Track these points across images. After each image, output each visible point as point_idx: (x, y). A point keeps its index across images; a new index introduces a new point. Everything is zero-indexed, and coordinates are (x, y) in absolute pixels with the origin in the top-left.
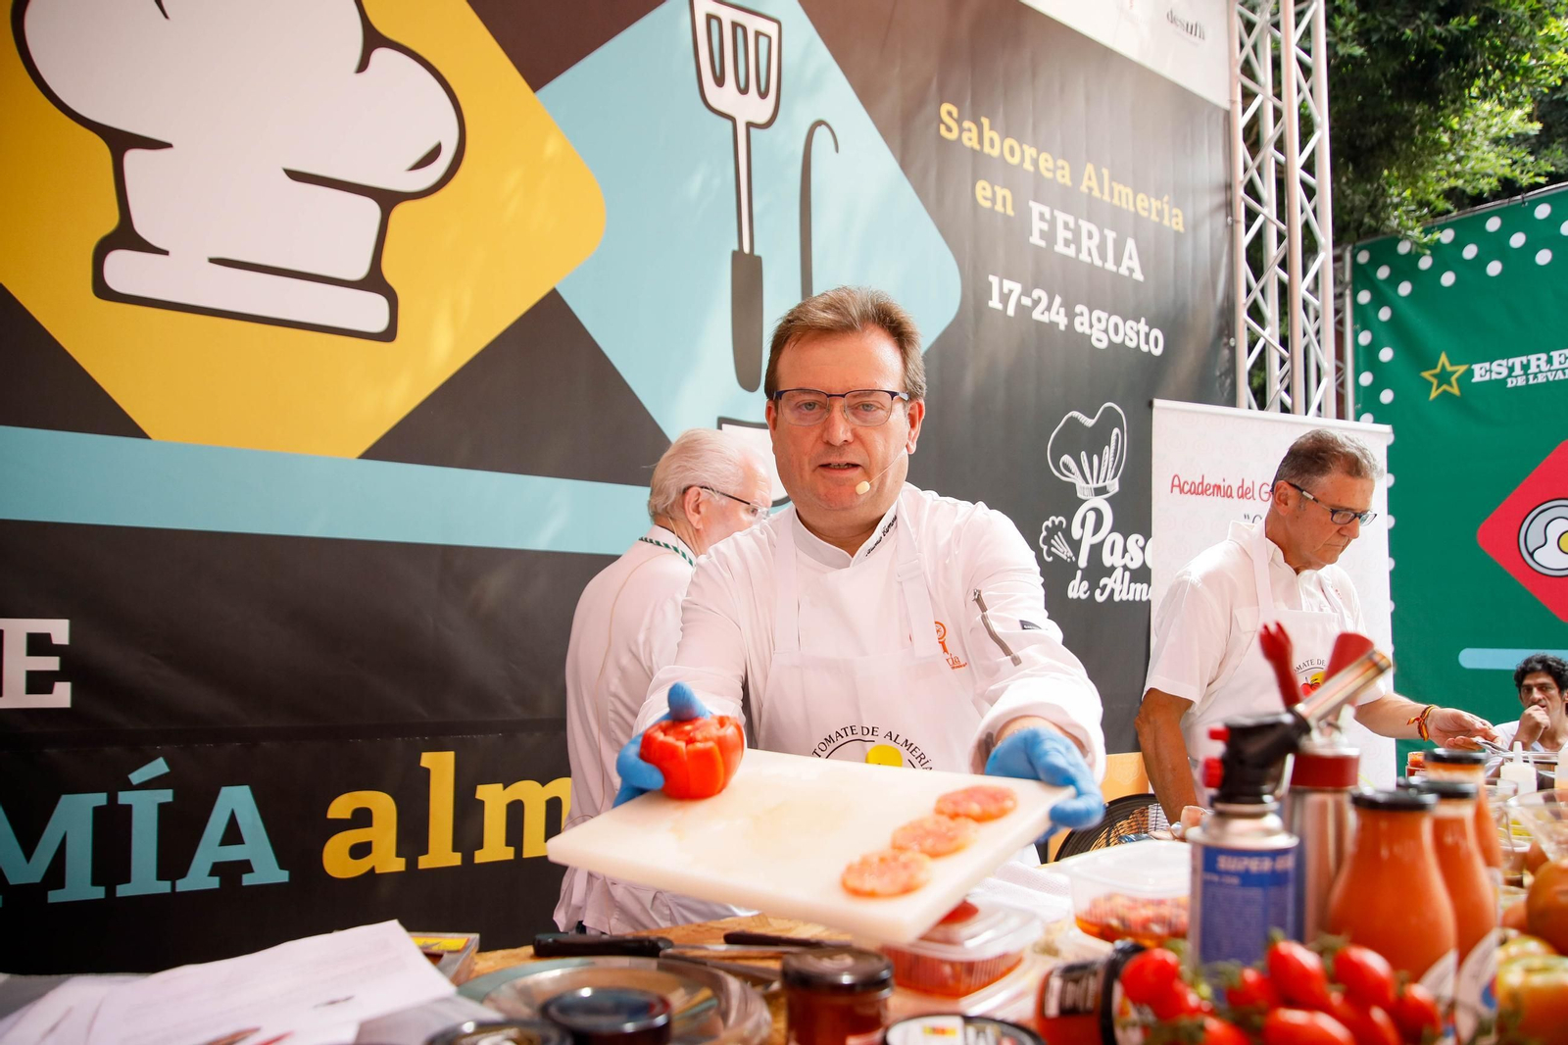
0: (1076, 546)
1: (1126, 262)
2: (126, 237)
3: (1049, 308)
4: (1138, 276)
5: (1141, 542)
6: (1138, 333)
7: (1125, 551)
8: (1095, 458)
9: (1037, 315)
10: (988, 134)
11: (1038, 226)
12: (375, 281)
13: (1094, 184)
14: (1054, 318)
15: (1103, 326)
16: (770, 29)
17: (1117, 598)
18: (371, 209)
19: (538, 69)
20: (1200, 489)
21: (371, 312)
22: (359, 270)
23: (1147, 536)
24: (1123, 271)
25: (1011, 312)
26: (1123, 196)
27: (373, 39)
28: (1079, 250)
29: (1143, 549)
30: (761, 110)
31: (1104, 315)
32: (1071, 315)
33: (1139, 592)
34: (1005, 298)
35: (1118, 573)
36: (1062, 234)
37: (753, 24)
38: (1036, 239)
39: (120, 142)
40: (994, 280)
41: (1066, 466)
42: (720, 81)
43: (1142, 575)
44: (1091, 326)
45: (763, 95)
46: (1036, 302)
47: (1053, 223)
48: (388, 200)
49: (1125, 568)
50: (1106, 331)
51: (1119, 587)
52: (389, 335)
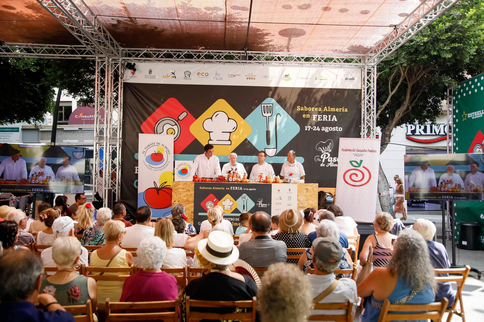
0: (322, 159)
1: (333, 119)
2: (210, 140)
3: (316, 129)
4: (336, 120)
5: (336, 158)
6: (336, 129)
7: (333, 159)
8: (326, 148)
9: (314, 130)
10: (305, 108)
11: (314, 118)
12: (229, 140)
13: (326, 109)
14: (317, 129)
15: (328, 129)
16: (272, 105)
17: (331, 166)
18: (229, 134)
19: (244, 117)
20: (346, 150)
21: (229, 143)
22: (228, 139)
23: (337, 157)
24: (333, 120)
25: (309, 130)
26: (333, 110)
27: (229, 119)
28: (323, 119)
29: (336, 159)
30: (270, 114)
31: (328, 128)
32: (321, 129)
33: (335, 165)
34: (308, 129)
35: (331, 163)
36: (319, 118)
37: (269, 105)
38: (314, 120)
39: (210, 132)
40: (306, 127)
41: (319, 149)
42: (265, 113)
43: (336, 163)
44: (325, 129)
45: (270, 113)
46: (314, 128)
47: (317, 117)
48: (230, 133)
49: (333, 162)
50: (328, 130)
51: (331, 165)
52: (231, 144)
